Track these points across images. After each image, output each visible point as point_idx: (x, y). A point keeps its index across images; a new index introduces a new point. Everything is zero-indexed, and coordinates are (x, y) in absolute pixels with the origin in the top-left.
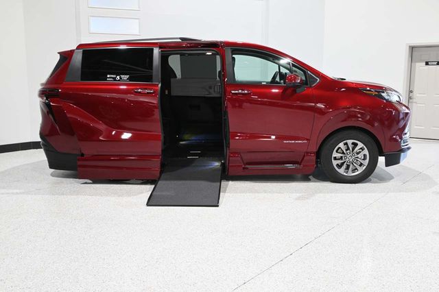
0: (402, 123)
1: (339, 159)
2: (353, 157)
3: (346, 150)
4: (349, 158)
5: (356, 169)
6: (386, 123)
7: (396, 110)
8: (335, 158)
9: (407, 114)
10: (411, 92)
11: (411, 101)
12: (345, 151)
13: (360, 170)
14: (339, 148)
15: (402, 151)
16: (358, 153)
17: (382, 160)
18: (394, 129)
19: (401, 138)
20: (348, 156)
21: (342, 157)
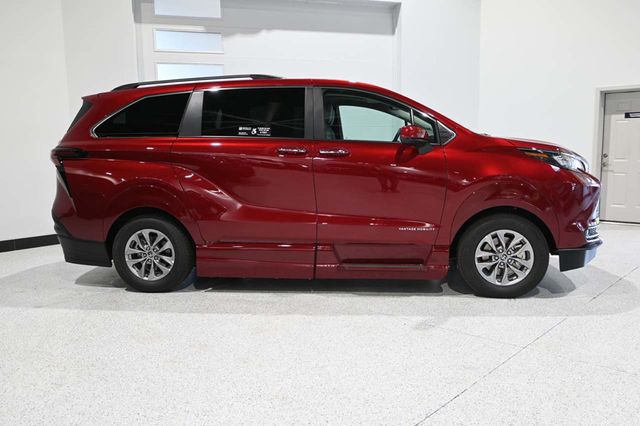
0: (587, 203)
1: (486, 261)
2: (509, 257)
3: (497, 246)
4: (503, 258)
5: (515, 275)
6: (562, 204)
7: (578, 182)
8: (481, 260)
9: (595, 189)
10: (605, 156)
11: (604, 168)
12: (494, 249)
13: (522, 276)
14: (486, 243)
15: (588, 246)
16: (516, 250)
17: (554, 260)
18: (575, 211)
19: (586, 226)
20: (500, 255)
21: (490, 257)
